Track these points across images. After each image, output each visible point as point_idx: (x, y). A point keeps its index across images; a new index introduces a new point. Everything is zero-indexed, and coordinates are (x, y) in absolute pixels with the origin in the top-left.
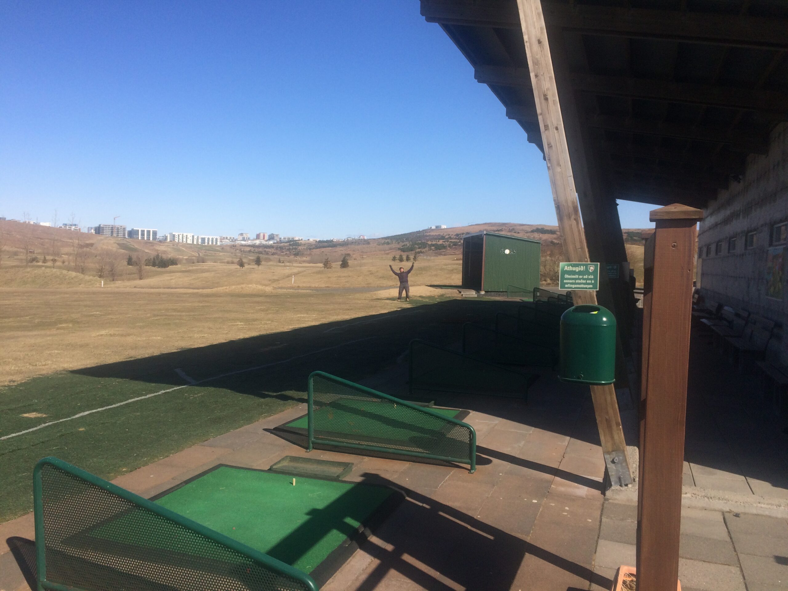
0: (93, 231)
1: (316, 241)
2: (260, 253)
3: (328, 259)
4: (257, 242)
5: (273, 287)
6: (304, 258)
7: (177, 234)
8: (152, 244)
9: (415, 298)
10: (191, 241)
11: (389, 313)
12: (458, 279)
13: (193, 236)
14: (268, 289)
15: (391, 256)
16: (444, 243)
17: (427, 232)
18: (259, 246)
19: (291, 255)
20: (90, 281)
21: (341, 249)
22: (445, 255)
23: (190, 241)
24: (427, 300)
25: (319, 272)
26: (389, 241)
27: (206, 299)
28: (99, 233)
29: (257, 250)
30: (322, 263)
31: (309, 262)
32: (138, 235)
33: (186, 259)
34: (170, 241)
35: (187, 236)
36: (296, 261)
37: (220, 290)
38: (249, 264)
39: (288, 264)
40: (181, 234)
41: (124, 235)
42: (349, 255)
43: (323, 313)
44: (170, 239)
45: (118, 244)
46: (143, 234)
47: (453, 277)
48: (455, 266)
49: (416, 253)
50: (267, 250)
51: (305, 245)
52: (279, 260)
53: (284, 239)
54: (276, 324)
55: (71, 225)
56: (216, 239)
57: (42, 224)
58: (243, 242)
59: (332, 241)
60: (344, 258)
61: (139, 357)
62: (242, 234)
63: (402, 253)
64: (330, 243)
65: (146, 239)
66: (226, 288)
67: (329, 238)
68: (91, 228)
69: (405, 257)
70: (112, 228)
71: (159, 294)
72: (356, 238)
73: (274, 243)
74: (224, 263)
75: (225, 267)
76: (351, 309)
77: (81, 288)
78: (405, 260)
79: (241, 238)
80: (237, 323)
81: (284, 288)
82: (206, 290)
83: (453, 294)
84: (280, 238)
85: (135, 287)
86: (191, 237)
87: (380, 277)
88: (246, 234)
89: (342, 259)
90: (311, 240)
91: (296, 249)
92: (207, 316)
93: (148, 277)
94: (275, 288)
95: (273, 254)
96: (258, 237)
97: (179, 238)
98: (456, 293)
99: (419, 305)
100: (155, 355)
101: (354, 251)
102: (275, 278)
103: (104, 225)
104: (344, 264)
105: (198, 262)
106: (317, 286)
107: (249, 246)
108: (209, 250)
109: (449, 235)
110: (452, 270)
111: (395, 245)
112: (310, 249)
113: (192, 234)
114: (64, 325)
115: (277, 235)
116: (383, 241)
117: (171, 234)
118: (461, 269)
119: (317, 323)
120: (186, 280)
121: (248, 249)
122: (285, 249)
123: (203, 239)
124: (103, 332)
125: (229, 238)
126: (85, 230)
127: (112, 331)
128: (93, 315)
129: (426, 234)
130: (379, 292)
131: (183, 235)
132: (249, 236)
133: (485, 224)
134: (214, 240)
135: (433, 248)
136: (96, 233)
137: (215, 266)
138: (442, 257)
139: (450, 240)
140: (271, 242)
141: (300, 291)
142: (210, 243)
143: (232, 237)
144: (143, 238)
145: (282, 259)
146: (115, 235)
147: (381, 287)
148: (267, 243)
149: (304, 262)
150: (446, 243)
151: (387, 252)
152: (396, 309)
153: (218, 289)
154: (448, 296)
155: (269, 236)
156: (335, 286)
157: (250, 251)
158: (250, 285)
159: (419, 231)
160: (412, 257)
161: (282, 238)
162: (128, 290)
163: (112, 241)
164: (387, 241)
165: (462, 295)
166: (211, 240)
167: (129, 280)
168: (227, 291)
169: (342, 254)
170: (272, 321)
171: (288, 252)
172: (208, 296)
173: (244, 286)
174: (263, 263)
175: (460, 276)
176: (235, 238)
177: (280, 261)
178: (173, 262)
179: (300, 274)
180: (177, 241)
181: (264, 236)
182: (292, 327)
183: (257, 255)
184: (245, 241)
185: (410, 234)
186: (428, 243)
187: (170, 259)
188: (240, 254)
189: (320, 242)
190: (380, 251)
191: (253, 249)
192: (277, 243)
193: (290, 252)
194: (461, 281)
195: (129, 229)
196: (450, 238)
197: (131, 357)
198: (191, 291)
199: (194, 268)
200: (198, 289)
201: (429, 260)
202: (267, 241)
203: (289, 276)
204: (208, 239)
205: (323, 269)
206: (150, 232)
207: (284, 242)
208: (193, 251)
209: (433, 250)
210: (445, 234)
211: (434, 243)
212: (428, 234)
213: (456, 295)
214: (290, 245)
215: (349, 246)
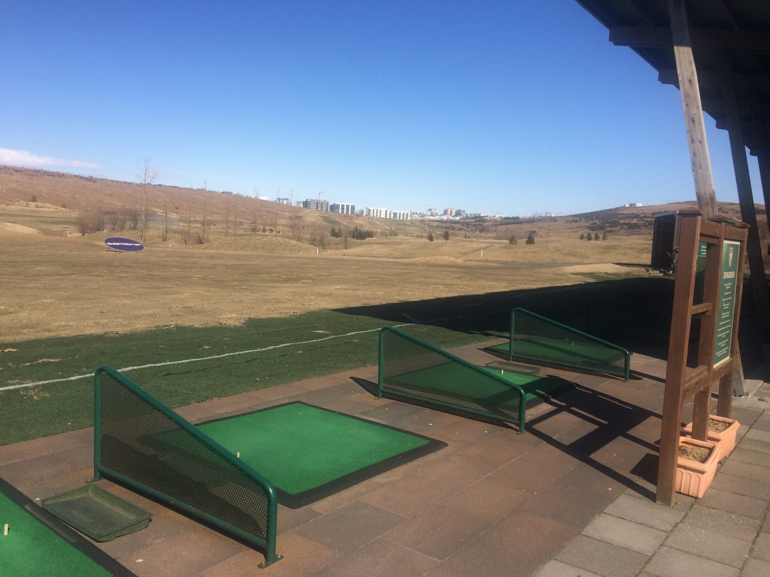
0: (302, 205)
1: (502, 218)
2: (447, 228)
3: (513, 236)
4: (445, 218)
5: (463, 259)
6: (490, 235)
7: (372, 209)
8: (351, 218)
9: (600, 274)
10: (385, 215)
11: (573, 285)
12: (647, 258)
13: (386, 211)
14: (460, 261)
15: (579, 235)
16: (638, 222)
17: (620, 210)
18: (446, 222)
19: (476, 231)
20: (308, 249)
21: (527, 226)
22: (638, 235)
23: (383, 216)
24: (612, 277)
25: (505, 248)
26: (578, 219)
27: (406, 267)
28: (306, 207)
29: (444, 225)
30: (507, 239)
31: (495, 238)
32: (339, 209)
33: (380, 232)
34: (366, 215)
35: (381, 210)
36: (482, 237)
37: (417, 260)
38: (438, 238)
39: (474, 239)
40: (376, 208)
41: (327, 208)
42: (534, 232)
43: (512, 283)
44: (366, 213)
45: (322, 217)
46: (343, 209)
47: (643, 256)
48: (645, 246)
49: (606, 232)
50: (454, 225)
51: (490, 221)
52: (466, 235)
53: (470, 215)
54: (472, 289)
55: (284, 199)
56: (407, 214)
57: (261, 198)
58: (431, 218)
59: (518, 218)
60: (530, 235)
61: (373, 304)
62: (430, 210)
63: (591, 232)
64: (516, 220)
65: (345, 213)
66: (422, 259)
67: (514, 215)
68: (300, 202)
69: (593, 236)
70: (317, 202)
71: (366, 262)
72: (543, 215)
73: (461, 219)
74: (414, 236)
75: (415, 240)
76: (537, 281)
77: (301, 254)
78: (594, 239)
79: (429, 213)
80: (439, 287)
81: (474, 261)
82: (405, 260)
83: (641, 272)
84: (467, 214)
85: (344, 255)
86: (385, 212)
87: (566, 254)
88: (434, 209)
89: (528, 235)
90: (497, 216)
91: (481, 225)
92: (412, 280)
93: (352, 247)
94: (465, 261)
95: (460, 229)
96: (445, 212)
97: (374, 213)
98: (644, 272)
99: (604, 280)
100: (383, 304)
101: (540, 228)
102: (465, 251)
103: (311, 200)
104: (530, 241)
105: (391, 235)
106: (504, 260)
107: (437, 221)
108: (400, 224)
109: (645, 213)
110: (642, 249)
111: (583, 223)
112: (496, 225)
113: (386, 209)
114: (305, 281)
115: (464, 211)
116: (571, 219)
117: (367, 208)
118: (651, 249)
119: (507, 290)
120: (386, 250)
121: (436, 224)
122: (471, 225)
123: (395, 214)
124: (338, 287)
125: (418, 213)
126: (294, 204)
127: (344, 287)
128: (323, 275)
129: (618, 212)
130: (564, 268)
131: (377, 210)
132: (437, 211)
133: (688, 202)
134: (405, 215)
135: (625, 227)
136: (303, 206)
137: (406, 240)
138: (635, 236)
139: (646, 219)
140: (458, 218)
141: (488, 264)
142: (401, 218)
143: (421, 212)
144: (343, 212)
145: (468, 234)
146: (319, 209)
147: (566, 263)
148: (454, 218)
149: (489, 238)
150: (641, 222)
151: (575, 230)
152: (580, 283)
153: (415, 259)
154: (635, 273)
155: (456, 212)
156: (521, 261)
157: (437, 226)
158: (443, 257)
159: (611, 209)
160: (601, 236)
161: (469, 214)
162: (339, 257)
163: (317, 214)
164: (575, 219)
165: (650, 274)
166: (402, 215)
167: (336, 249)
168: (423, 261)
169: (528, 232)
170: (468, 286)
171: (474, 228)
172: (406, 264)
173: (437, 257)
174: (450, 238)
175: (650, 256)
176: (424, 214)
177: (466, 237)
178: (369, 234)
179: (488, 249)
180: (372, 216)
181: (451, 212)
182: (486, 291)
183: (445, 230)
184: (434, 216)
185: (601, 212)
186: (620, 221)
187: (367, 232)
188: (428, 229)
189: (506, 218)
190: (566, 229)
191: (440, 224)
192: (464, 219)
193: (476, 228)
194: (651, 260)
195: (331, 203)
196: (646, 217)
197: (367, 304)
198: (391, 260)
199: (388, 240)
200: (398, 258)
201: (620, 239)
202: (453, 217)
203: (478, 250)
204: (400, 213)
205: (509, 244)
206: (349, 207)
207: (470, 218)
208: (386, 225)
209: (626, 230)
210: (641, 212)
211: (626, 222)
212: (621, 212)
213: (643, 273)
214: (476, 221)
215: (536, 223)
